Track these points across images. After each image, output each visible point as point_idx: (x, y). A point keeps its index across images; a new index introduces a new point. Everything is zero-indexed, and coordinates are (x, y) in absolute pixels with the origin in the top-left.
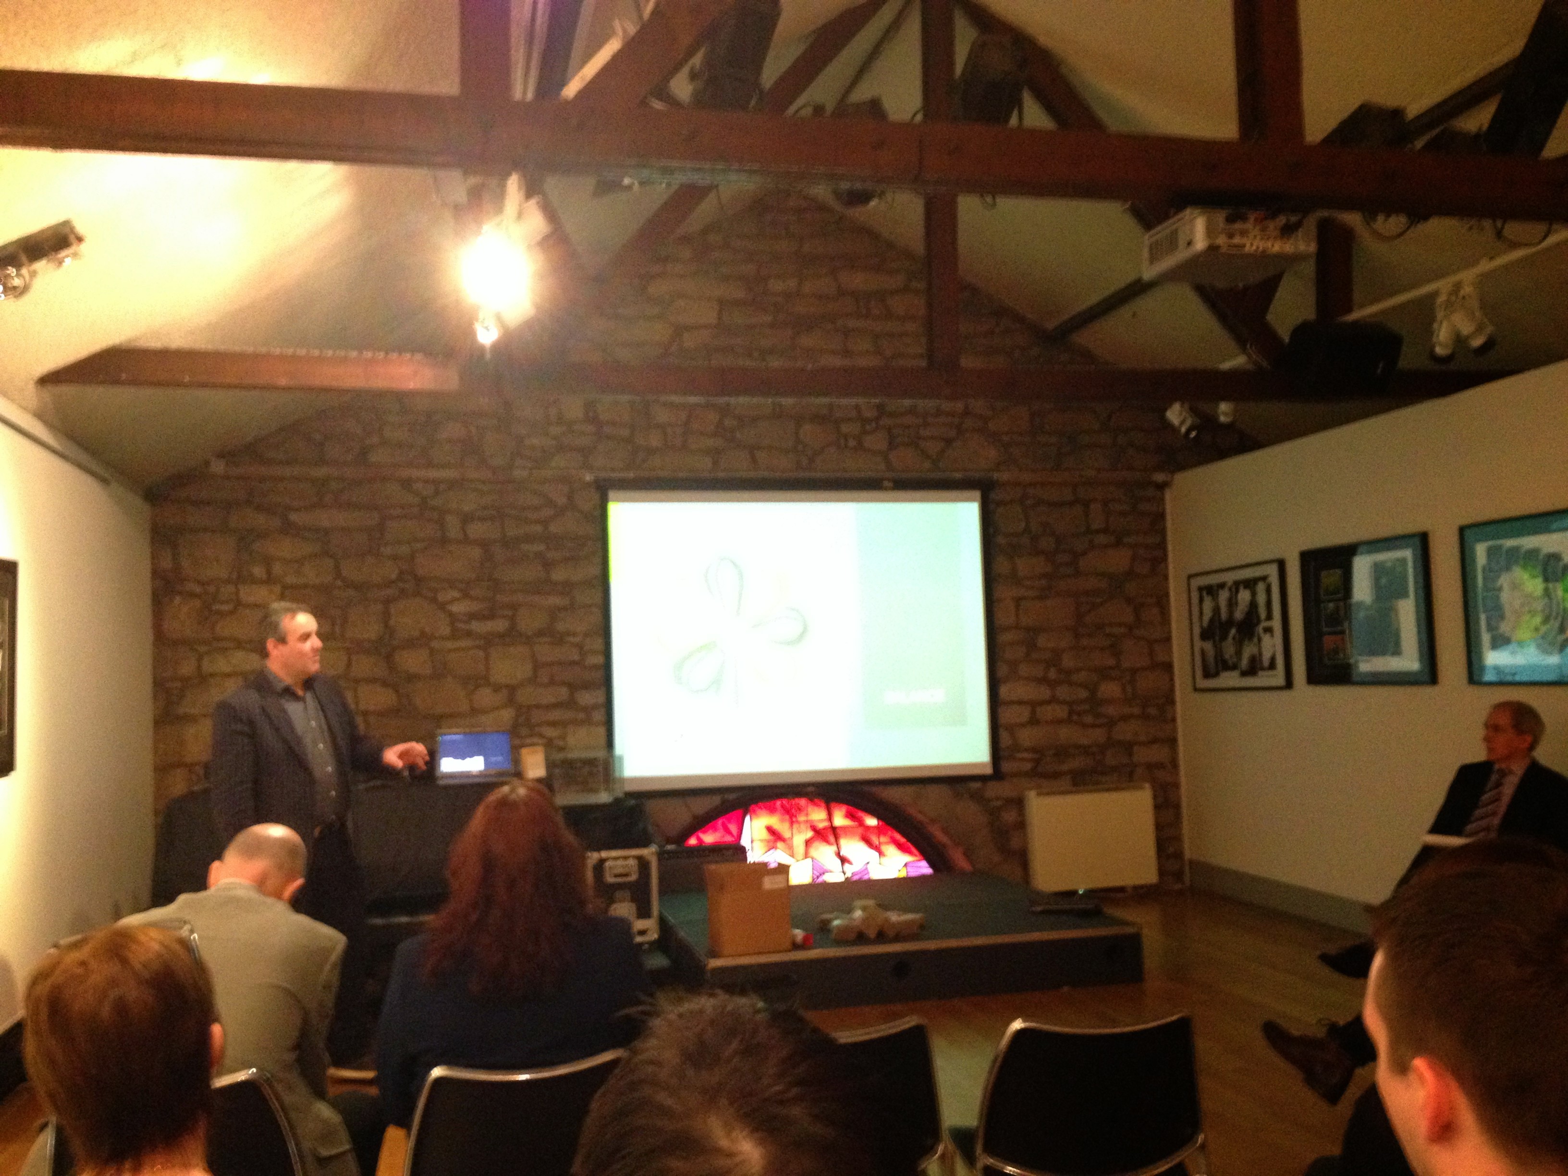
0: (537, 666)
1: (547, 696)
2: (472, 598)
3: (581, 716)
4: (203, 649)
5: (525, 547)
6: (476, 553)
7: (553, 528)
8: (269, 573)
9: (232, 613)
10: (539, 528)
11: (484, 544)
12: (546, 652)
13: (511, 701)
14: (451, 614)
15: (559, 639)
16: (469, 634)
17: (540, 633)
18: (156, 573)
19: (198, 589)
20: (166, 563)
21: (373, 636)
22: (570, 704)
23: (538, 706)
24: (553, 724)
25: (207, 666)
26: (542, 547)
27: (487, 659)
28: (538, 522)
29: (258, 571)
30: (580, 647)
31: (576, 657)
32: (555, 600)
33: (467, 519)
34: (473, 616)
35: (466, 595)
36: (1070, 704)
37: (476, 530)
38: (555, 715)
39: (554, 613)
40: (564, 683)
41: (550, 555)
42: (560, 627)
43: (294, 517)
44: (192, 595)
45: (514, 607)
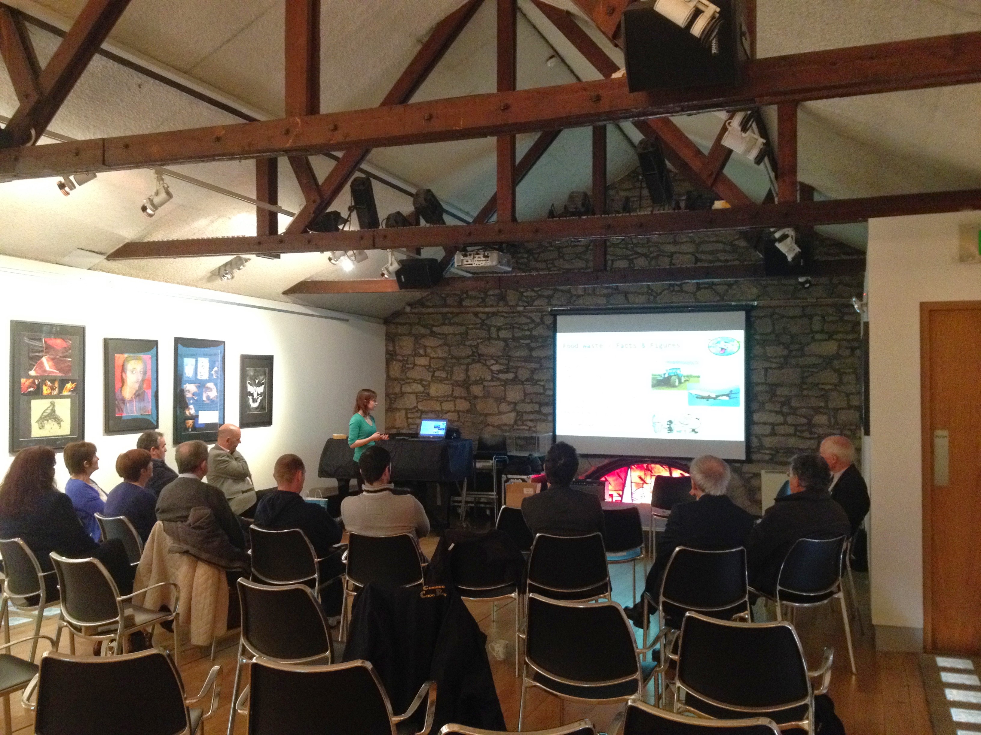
0: (526, 395)
1: (529, 408)
2: (501, 364)
3: (544, 417)
4: (402, 382)
5: (522, 341)
6: (502, 344)
7: (534, 333)
8: (425, 352)
9: (413, 368)
10: (528, 333)
11: (505, 340)
12: (529, 388)
13: (514, 410)
14: (491, 370)
15: (535, 382)
16: (499, 379)
17: (527, 380)
18: (387, 352)
19: (401, 359)
20: (391, 348)
21: (461, 379)
22: (539, 412)
23: (526, 412)
24: (531, 420)
25: (404, 389)
26: (528, 341)
27: (505, 391)
28: (528, 330)
29: (422, 352)
30: (543, 386)
31: (542, 391)
32: (533, 365)
33: (499, 329)
34: (500, 372)
35: (497, 363)
36: (795, 426)
37: (503, 334)
38: (532, 417)
39: (533, 371)
40: (536, 403)
41: (533, 345)
42: (536, 377)
43: (435, 329)
44: (400, 361)
45: (517, 368)
